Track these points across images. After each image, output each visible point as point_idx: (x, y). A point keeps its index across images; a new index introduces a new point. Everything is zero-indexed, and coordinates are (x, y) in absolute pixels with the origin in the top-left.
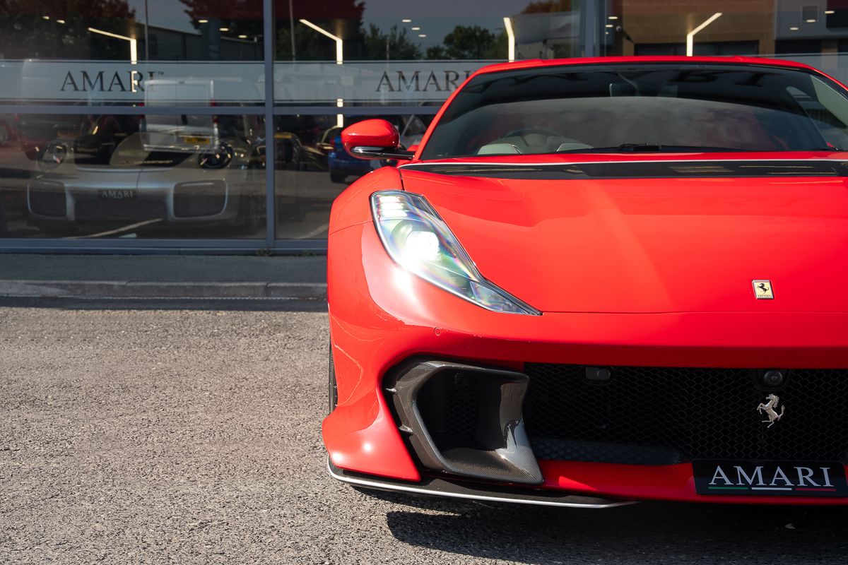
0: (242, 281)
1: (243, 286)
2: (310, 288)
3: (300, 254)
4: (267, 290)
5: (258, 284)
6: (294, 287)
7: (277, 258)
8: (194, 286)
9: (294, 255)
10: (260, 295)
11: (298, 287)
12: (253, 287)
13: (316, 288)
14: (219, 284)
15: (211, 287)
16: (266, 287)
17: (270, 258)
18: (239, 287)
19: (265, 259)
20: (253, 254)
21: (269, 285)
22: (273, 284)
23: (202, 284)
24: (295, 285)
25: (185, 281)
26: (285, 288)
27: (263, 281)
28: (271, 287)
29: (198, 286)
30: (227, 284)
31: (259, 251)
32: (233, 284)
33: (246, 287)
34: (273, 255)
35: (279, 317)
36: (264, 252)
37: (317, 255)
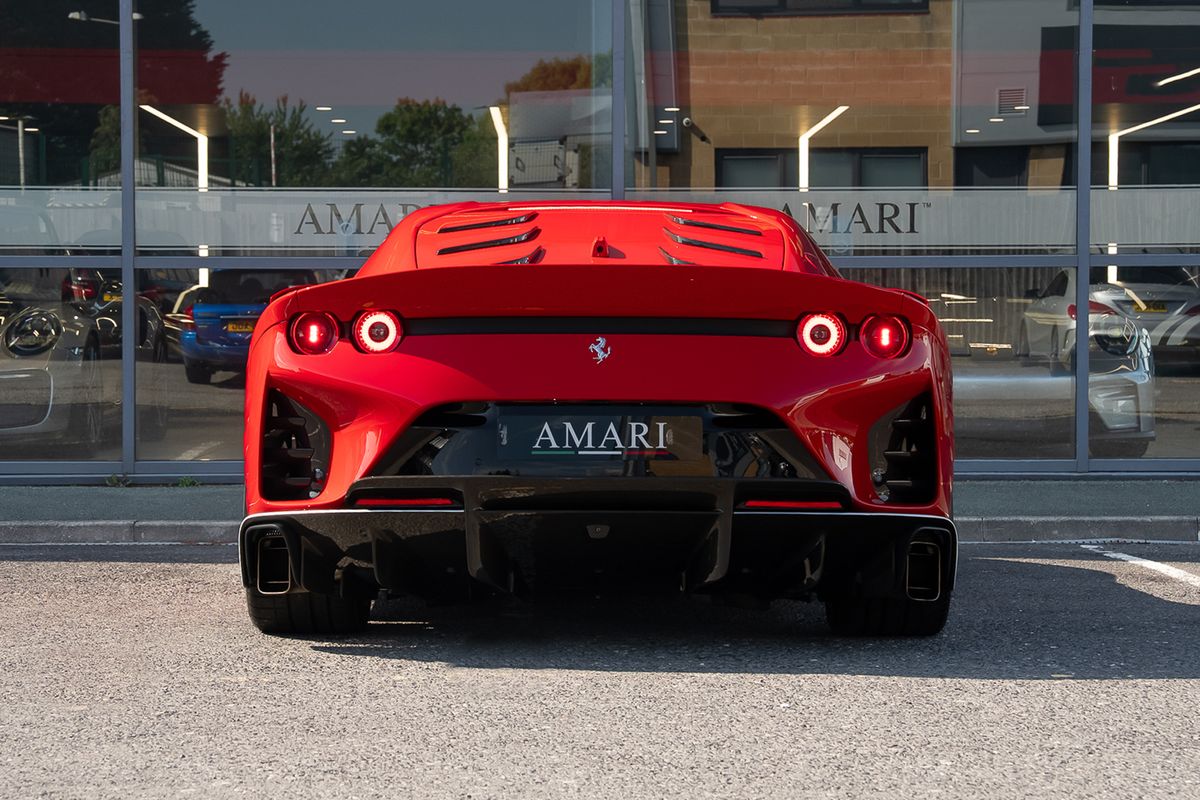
0: (94, 519)
1: (98, 526)
2: (201, 527)
3: (175, 483)
4: (134, 531)
5: (120, 523)
6: (176, 527)
7: (138, 489)
8: (21, 527)
9: (165, 484)
10: (124, 539)
11: (181, 526)
12: (111, 527)
13: (211, 527)
14: (61, 524)
15: (47, 527)
16: (133, 527)
17: (128, 489)
18: (91, 526)
19: (121, 491)
20: (102, 483)
21: (137, 524)
22: (144, 523)
23: (34, 523)
24: (178, 523)
26: (162, 527)
27: (129, 519)
28: (141, 527)
29: (27, 527)
30: (73, 524)
31: (110, 480)
32: (80, 523)
33: (102, 527)
34: (130, 486)
36: (119, 479)
37: (202, 484)
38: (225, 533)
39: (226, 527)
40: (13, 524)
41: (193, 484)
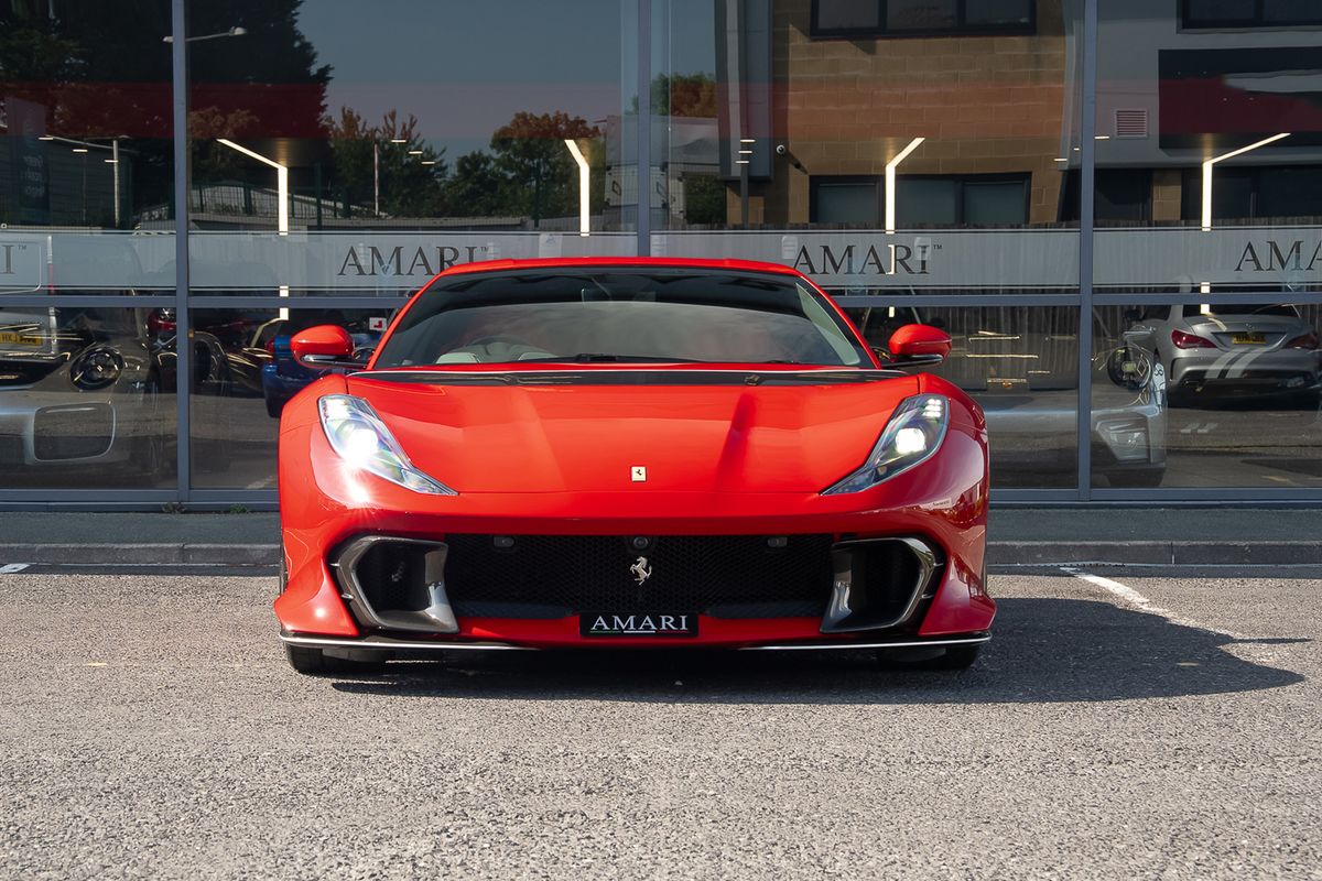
0: (148, 542)
1: (150, 548)
2: (245, 550)
3: (227, 510)
4: (184, 553)
5: (171, 545)
6: (221, 550)
7: (192, 515)
9: (218, 512)
10: (174, 560)
11: (226, 549)
12: (162, 549)
13: (255, 550)
14: (116, 546)
15: (103, 549)
16: (182, 549)
17: (182, 515)
18: (143, 549)
19: (177, 517)
20: (158, 510)
21: (186, 547)
22: (192, 546)
23: (91, 546)
24: (223, 546)
25: (66, 542)
26: (208, 550)
27: (178, 543)
28: (189, 549)
29: (85, 548)
30: (127, 546)
31: (166, 506)
32: (135, 546)
33: (154, 549)
34: (185, 512)
35: (206, 580)
36: (174, 507)
37: (252, 512)
38: (268, 555)
39: (268, 550)
40: (72, 546)
41: (244, 511)
